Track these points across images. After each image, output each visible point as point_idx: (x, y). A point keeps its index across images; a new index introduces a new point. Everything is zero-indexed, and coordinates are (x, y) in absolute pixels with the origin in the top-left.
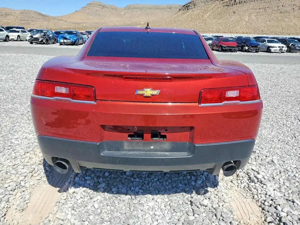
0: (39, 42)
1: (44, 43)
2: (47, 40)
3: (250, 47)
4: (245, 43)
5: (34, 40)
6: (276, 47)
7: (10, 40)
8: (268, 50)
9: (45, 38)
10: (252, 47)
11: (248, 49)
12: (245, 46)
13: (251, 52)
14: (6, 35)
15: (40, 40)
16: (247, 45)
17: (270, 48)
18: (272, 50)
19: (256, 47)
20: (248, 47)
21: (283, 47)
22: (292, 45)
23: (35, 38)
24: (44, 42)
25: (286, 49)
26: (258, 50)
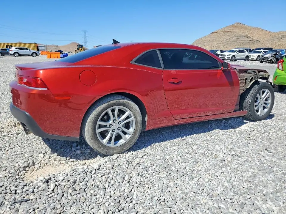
0: (268, 61)
1: (273, 63)
2: (277, 59)
5: (263, 60)
7: (250, 60)
9: (275, 57)
14: (246, 56)
15: (269, 60)
23: (265, 58)
24: (273, 61)
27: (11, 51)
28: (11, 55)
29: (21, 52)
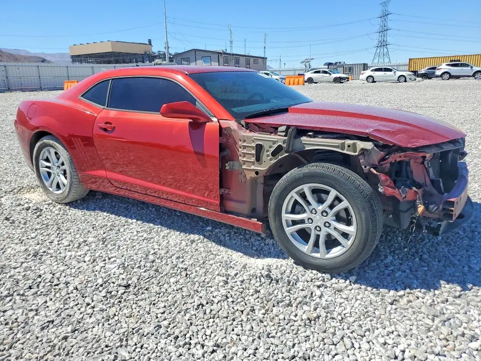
27: (438, 71)
28: (437, 77)
29: (455, 71)
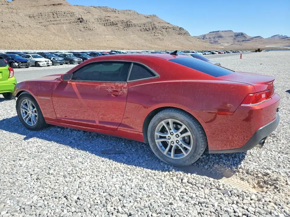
3: (20, 63)
4: (13, 59)
6: (43, 62)
8: (36, 64)
10: (22, 62)
11: (18, 66)
12: (14, 63)
13: (21, 68)
16: (16, 62)
17: (38, 63)
18: (41, 64)
19: (26, 62)
20: (17, 63)
21: (48, 61)
22: (53, 59)
25: (51, 62)
26: (29, 65)
